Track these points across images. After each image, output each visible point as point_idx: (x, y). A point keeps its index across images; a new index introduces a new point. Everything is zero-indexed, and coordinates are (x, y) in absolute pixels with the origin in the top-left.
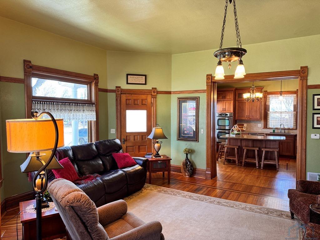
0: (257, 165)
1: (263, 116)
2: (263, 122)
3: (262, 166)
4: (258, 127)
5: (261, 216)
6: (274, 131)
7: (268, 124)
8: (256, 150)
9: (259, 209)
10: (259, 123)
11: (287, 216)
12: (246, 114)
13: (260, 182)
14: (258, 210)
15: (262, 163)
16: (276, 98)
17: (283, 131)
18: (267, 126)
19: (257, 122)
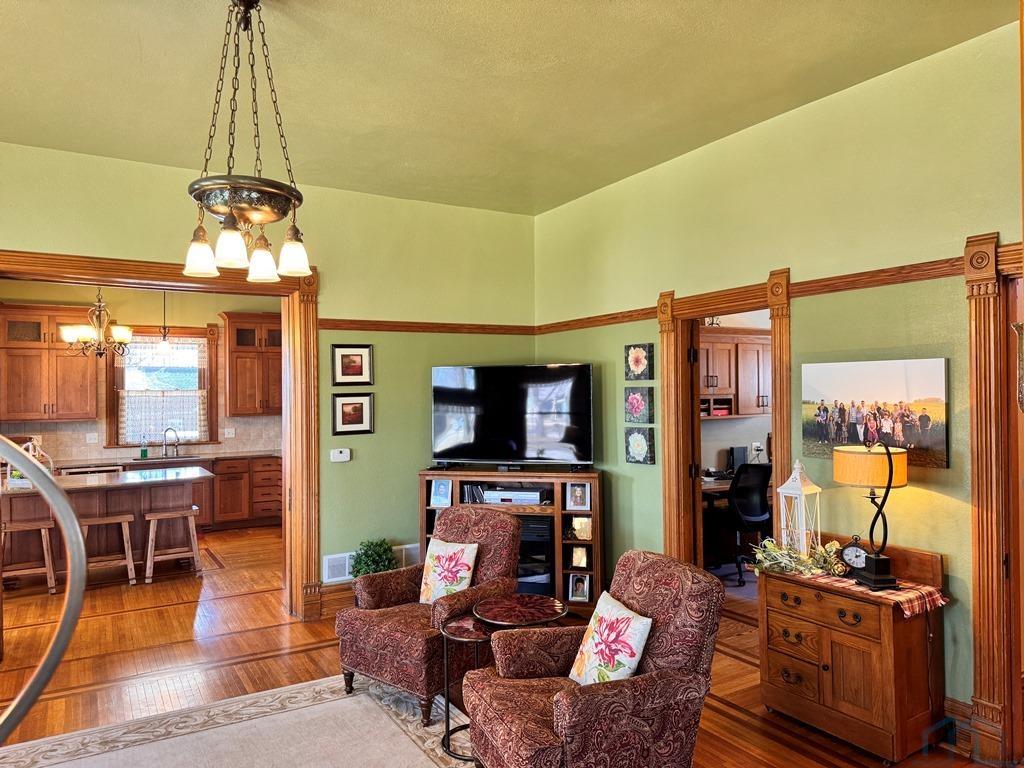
0: (132, 574)
1: (103, 404)
2: (103, 425)
3: (149, 572)
4: (86, 445)
5: (274, 721)
6: (144, 453)
7: (121, 431)
8: (125, 521)
9: (250, 705)
10: (92, 431)
11: (333, 692)
12: (45, 400)
13: (180, 623)
14: (253, 710)
15: (149, 564)
16: (145, 348)
17: (171, 452)
18: (117, 437)
19: (84, 426)
